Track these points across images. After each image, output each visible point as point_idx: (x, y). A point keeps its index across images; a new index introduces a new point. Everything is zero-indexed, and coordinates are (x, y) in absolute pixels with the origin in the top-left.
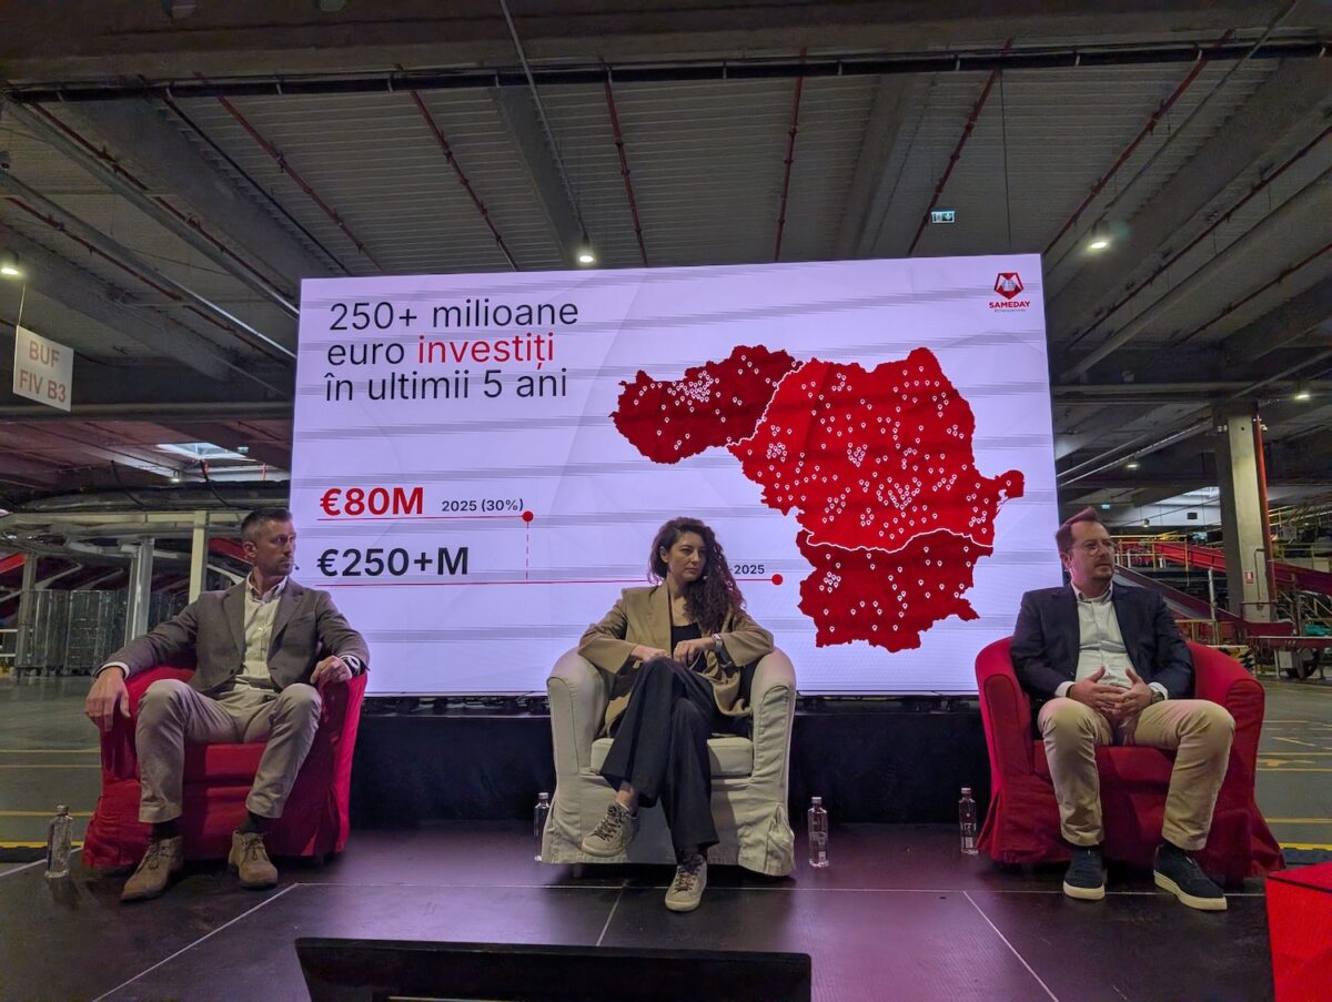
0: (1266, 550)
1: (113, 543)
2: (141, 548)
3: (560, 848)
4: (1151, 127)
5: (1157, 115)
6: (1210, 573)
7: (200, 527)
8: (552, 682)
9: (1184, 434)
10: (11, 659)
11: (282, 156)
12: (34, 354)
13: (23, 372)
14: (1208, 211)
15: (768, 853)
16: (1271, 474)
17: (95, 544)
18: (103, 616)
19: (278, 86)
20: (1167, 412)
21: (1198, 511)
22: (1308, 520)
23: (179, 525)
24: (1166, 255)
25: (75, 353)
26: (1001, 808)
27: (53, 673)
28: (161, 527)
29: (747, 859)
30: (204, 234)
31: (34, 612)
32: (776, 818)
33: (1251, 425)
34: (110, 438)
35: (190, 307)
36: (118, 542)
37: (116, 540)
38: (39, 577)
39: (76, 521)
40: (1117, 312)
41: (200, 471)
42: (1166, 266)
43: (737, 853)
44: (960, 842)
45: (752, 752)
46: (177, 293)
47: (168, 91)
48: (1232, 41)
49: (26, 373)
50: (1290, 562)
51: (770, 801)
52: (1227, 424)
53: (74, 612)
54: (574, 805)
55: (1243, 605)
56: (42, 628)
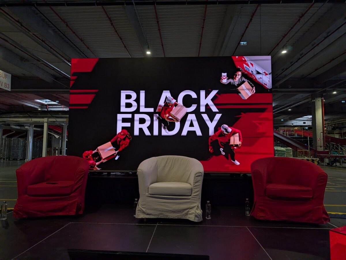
0: (323, 132)
2: (30, 127)
3: (141, 214)
4: (299, 20)
5: (301, 17)
6: (308, 138)
7: (46, 122)
8: (138, 170)
9: (303, 102)
11: (67, 23)
12: (1, 76)
14: (313, 43)
15: (195, 216)
16: (325, 113)
17: (18, 126)
18: (21, 145)
19: (65, 4)
20: (300, 96)
21: (306, 122)
22: (334, 124)
24: (301, 55)
26: (256, 205)
27: (8, 159)
28: (35, 122)
29: (190, 217)
30: (46, 44)
32: (198, 207)
33: (321, 100)
34: (22, 98)
35: (43, 64)
36: (24, 126)
39: (13, 120)
40: (288, 70)
41: (46, 107)
42: (301, 58)
43: (187, 216)
46: (39, 60)
47: (35, 4)
50: (329, 135)
51: (196, 202)
52: (315, 99)
53: (13, 144)
54: (144, 203)
55: (317, 146)
56: (4, 148)
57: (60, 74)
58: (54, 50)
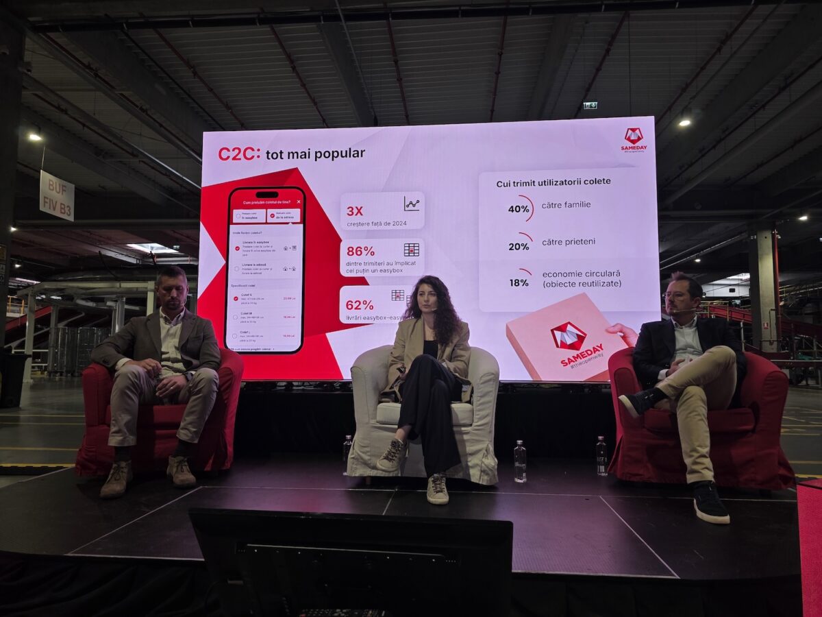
0: (776, 310)
1: (102, 300)
3: (358, 467)
4: (719, 50)
5: (723, 42)
8: (354, 370)
9: (730, 241)
10: (45, 366)
12: (51, 188)
13: (45, 197)
17: (92, 301)
19: (190, 23)
20: (722, 226)
21: (737, 288)
22: (801, 293)
23: (140, 290)
24: (724, 131)
25: (76, 188)
27: (69, 375)
28: (129, 291)
31: (58, 339)
35: (142, 162)
36: (105, 300)
37: (104, 298)
38: (60, 320)
39: (78, 286)
40: (693, 166)
41: (152, 260)
42: (723, 139)
43: (468, 472)
44: (596, 469)
45: (472, 411)
47: (125, 25)
49: (47, 198)
50: (790, 318)
51: (483, 441)
52: (756, 234)
53: (81, 340)
54: (366, 442)
55: (761, 341)
56: (62, 349)
57: (181, 186)
58: (167, 130)
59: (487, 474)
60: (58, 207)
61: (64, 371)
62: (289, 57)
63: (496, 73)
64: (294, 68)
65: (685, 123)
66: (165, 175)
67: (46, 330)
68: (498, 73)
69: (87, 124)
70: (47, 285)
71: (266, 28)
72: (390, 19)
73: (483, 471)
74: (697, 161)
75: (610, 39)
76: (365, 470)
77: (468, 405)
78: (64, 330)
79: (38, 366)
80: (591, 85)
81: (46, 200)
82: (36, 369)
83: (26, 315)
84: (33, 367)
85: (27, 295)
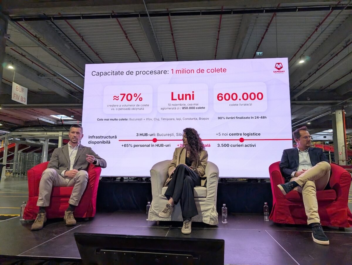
0: (345, 146)
1: (38, 140)
2: (45, 142)
3: (153, 216)
4: (316, 30)
5: (318, 26)
6: (329, 152)
7: (61, 136)
8: (151, 171)
9: (323, 115)
10: (12, 171)
11: (82, 37)
12: (17, 90)
13: (14, 94)
14: (331, 53)
15: (210, 219)
16: (347, 126)
17: (33, 141)
18: (36, 160)
19: (81, 17)
20: (319, 108)
21: (327, 136)
23: (55, 136)
24: (319, 66)
25: (28, 90)
26: (276, 208)
28: (51, 136)
29: (205, 220)
30: (62, 58)
31: (18, 158)
32: (213, 209)
33: (342, 112)
35: (58, 78)
36: (40, 140)
37: (39, 139)
38: (19, 149)
39: (28, 134)
41: (61, 122)
42: (320, 69)
43: (202, 219)
44: (264, 218)
45: (206, 191)
46: (55, 74)
47: (52, 18)
48: (340, 5)
49: (15, 94)
50: (351, 149)
51: (211, 204)
52: (335, 112)
53: (28, 159)
54: (157, 205)
55: (338, 160)
56: (20, 163)
57: (75, 89)
58: (70, 64)
59: (213, 220)
60: (20, 98)
61: (20, 172)
62: (125, 32)
63: (217, 39)
64: (127, 37)
65: (302, 62)
66: (69, 84)
67: (12, 154)
68: (218, 39)
69: (34, 62)
70: (14, 133)
71: (115, 20)
72: (170, 16)
73: (211, 219)
74: (307, 79)
75: (268, 25)
76: (156, 218)
77: (204, 188)
78: (21, 154)
79: (9, 171)
80: (259, 45)
81: (15, 95)
82: (8, 172)
83: (4, 147)
84: (6, 171)
85: (5, 138)
